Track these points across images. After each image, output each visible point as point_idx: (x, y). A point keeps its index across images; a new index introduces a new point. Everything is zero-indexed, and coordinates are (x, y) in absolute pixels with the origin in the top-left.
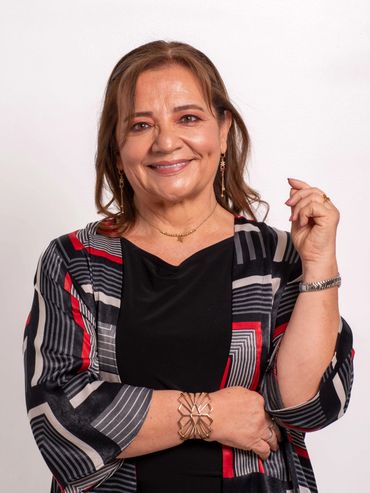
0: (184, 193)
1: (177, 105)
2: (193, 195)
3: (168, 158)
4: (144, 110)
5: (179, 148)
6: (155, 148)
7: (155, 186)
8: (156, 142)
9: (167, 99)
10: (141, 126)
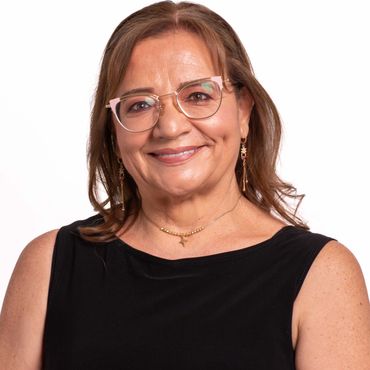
0: (193, 185)
1: (183, 81)
2: (205, 189)
3: (173, 145)
4: (143, 86)
5: (186, 133)
6: (157, 133)
7: (157, 177)
8: (158, 125)
9: (171, 72)
10: (140, 106)
